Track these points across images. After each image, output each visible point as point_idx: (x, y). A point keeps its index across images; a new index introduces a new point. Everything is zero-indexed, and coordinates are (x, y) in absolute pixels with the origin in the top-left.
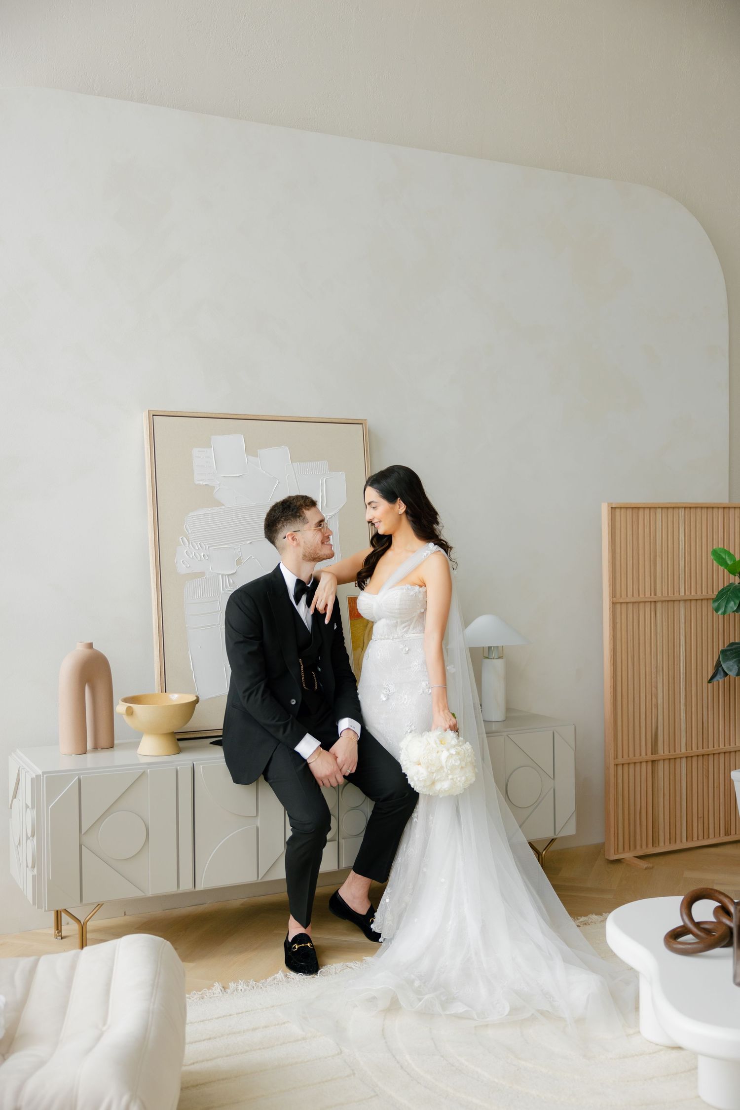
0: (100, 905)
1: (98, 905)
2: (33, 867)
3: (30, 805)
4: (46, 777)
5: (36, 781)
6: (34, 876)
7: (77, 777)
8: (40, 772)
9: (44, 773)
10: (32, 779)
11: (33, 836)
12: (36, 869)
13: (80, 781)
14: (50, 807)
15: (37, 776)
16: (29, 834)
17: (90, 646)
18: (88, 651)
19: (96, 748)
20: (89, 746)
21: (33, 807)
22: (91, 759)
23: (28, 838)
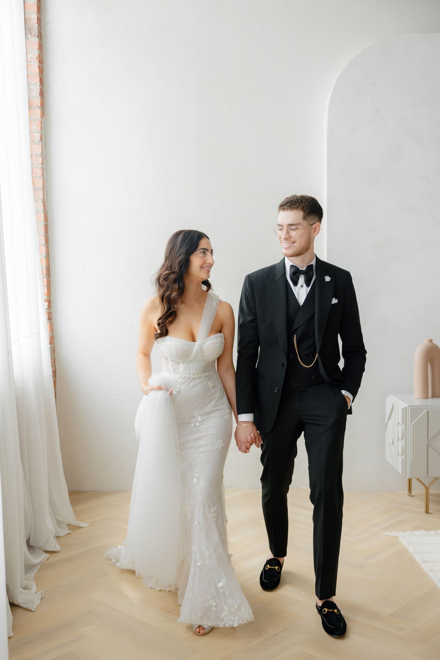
0: (437, 479)
1: (436, 478)
2: (402, 455)
3: (401, 422)
4: (410, 408)
5: (405, 410)
6: (402, 460)
7: (426, 410)
8: (407, 406)
9: (409, 406)
10: (403, 409)
11: (402, 439)
12: (403, 456)
13: (428, 412)
14: (412, 424)
15: (406, 408)
16: (400, 437)
17: (431, 341)
18: (430, 344)
19: (433, 396)
20: (430, 394)
21: (403, 423)
22: (431, 402)
23: (398, 439)
